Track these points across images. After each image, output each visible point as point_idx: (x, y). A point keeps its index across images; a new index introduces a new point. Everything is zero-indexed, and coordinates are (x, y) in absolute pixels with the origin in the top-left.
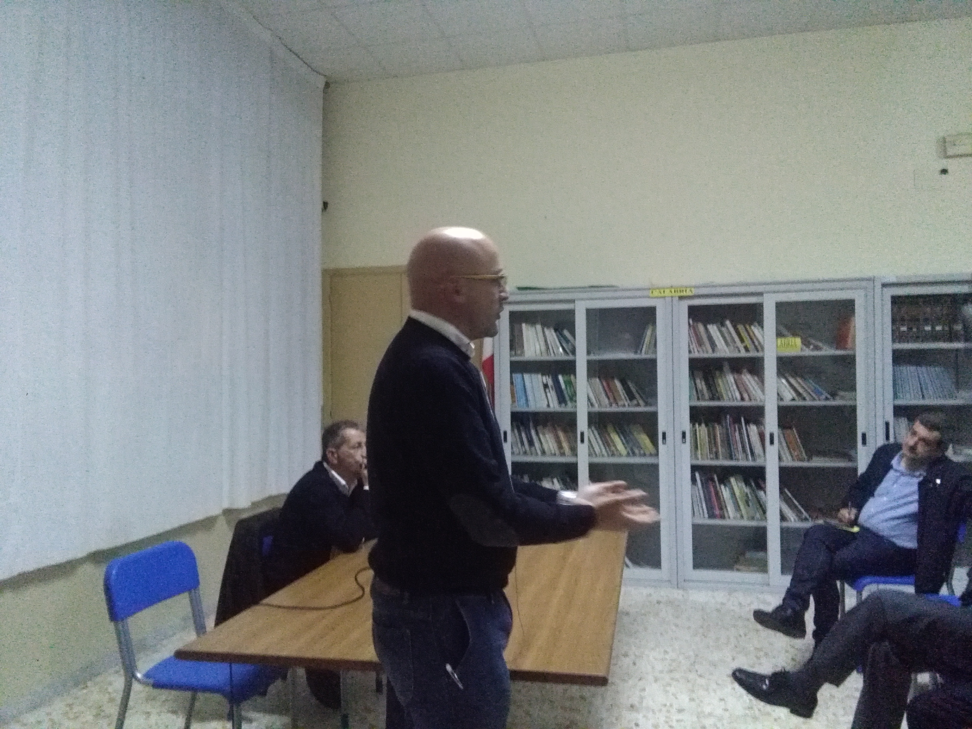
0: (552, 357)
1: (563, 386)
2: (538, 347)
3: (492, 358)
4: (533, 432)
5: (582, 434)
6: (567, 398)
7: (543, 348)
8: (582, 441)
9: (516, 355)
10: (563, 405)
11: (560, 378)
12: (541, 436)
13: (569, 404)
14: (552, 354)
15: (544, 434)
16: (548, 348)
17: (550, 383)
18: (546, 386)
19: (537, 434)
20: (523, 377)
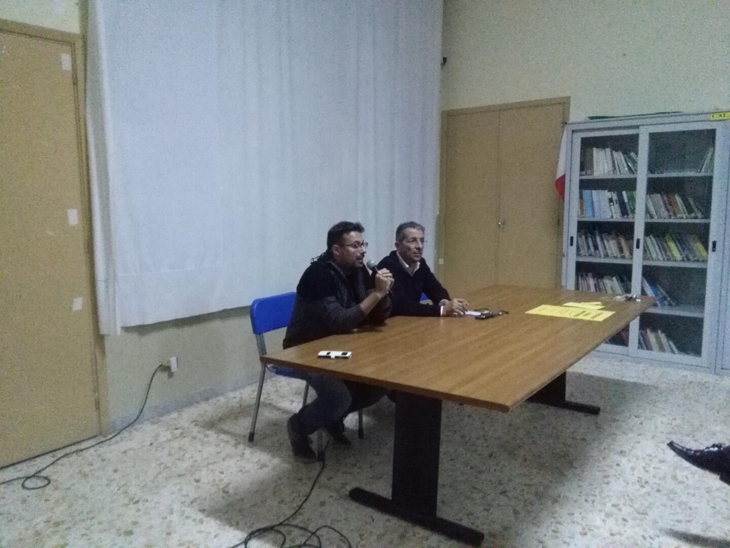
0: (618, 176)
1: (626, 201)
2: (606, 168)
3: (563, 177)
4: (598, 239)
5: (638, 241)
6: (629, 212)
7: (611, 168)
8: (638, 247)
9: (586, 174)
10: (626, 216)
11: (624, 193)
12: (605, 241)
13: (630, 215)
14: (618, 173)
15: (608, 241)
16: (615, 169)
17: (615, 197)
18: (611, 200)
19: (602, 239)
20: (591, 193)
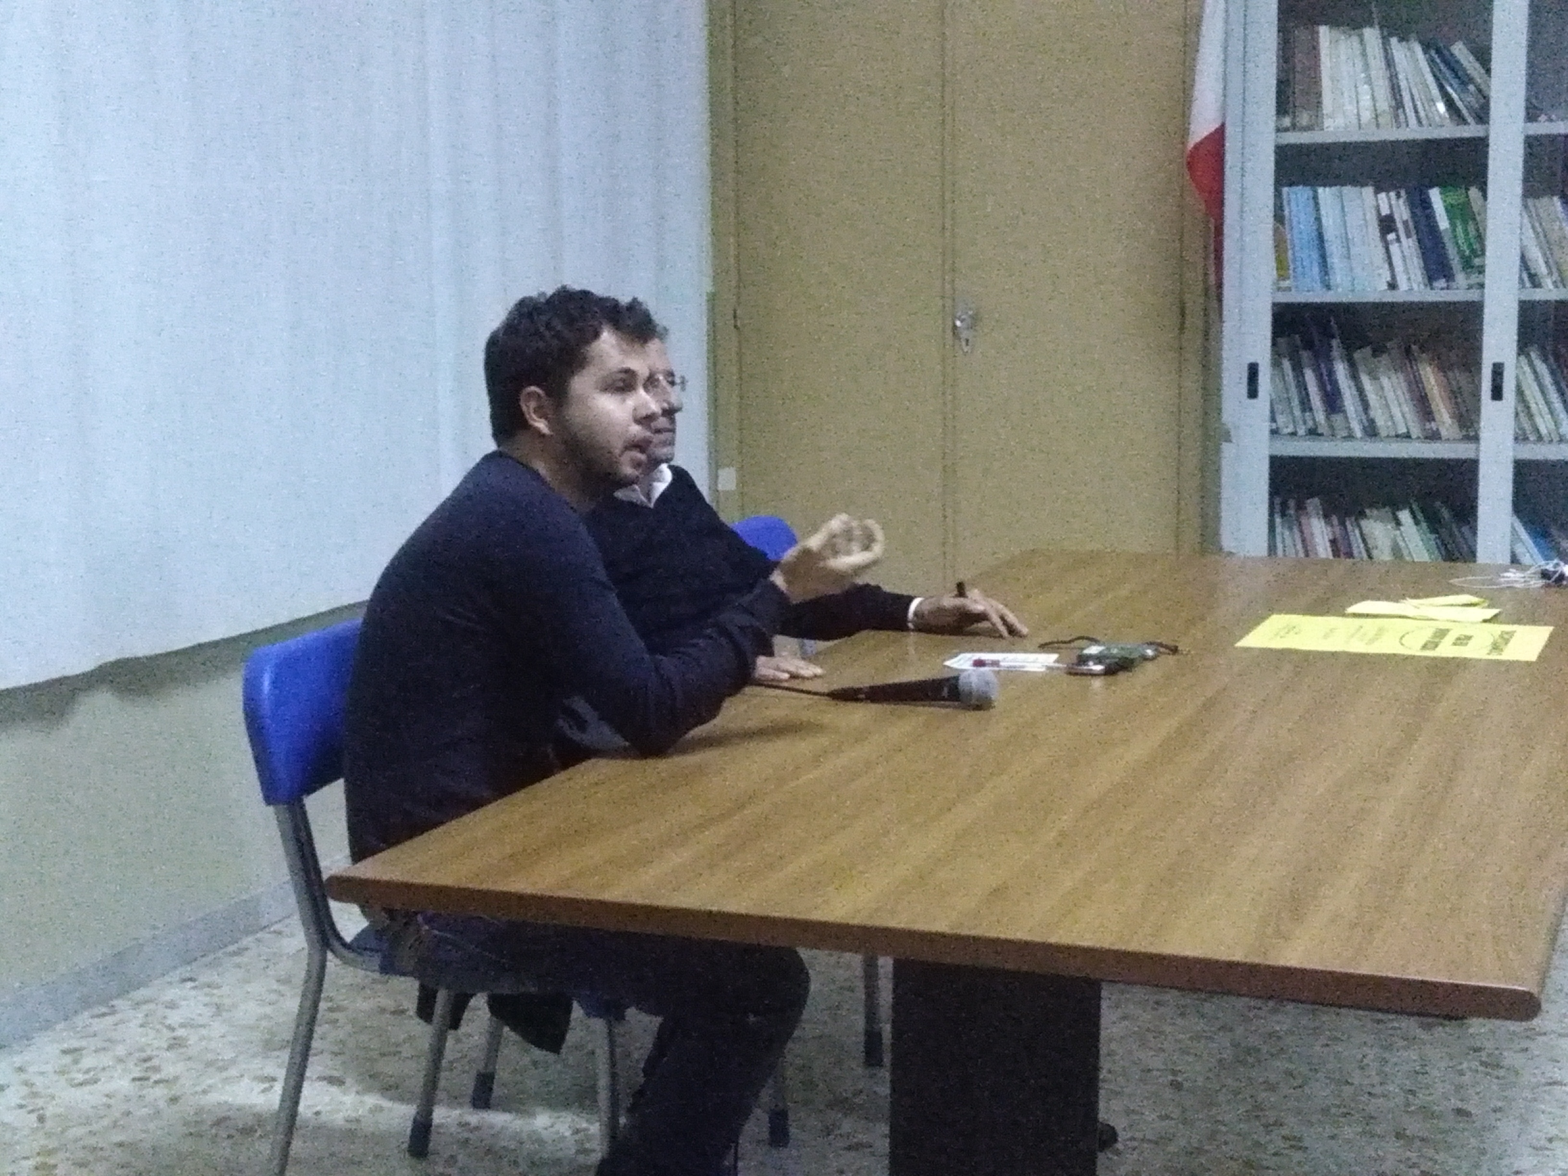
0: (1412, 132)
1: (1443, 223)
2: (1366, 100)
3: (1218, 137)
4: (1341, 370)
5: (1498, 371)
6: (1456, 263)
7: (1384, 104)
8: (1497, 393)
9: (1294, 127)
10: (1442, 283)
11: (1435, 195)
12: (1365, 380)
13: (1461, 278)
14: (1413, 120)
15: (1375, 378)
16: (1399, 104)
17: (1402, 212)
18: (1387, 224)
19: (1355, 377)
20: (1315, 198)
